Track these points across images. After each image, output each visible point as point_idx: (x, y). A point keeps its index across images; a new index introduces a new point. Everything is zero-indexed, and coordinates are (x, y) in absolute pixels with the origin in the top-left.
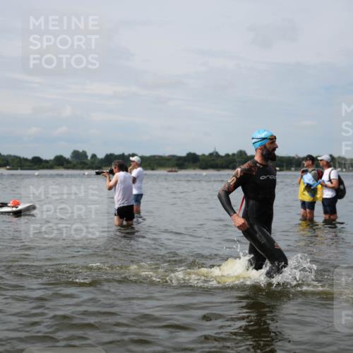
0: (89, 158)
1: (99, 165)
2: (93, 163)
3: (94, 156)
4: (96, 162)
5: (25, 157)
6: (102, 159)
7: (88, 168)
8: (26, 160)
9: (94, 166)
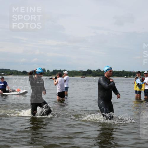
0: (46, 71)
1: (50, 74)
2: (48, 73)
3: (48, 71)
4: (49, 73)
5: (20, 71)
6: (52, 72)
7: (46, 76)
8: (20, 72)
9: (48, 75)
